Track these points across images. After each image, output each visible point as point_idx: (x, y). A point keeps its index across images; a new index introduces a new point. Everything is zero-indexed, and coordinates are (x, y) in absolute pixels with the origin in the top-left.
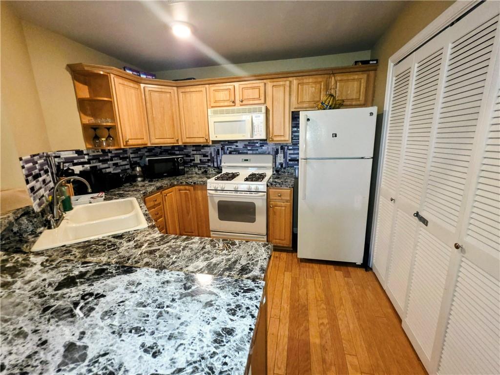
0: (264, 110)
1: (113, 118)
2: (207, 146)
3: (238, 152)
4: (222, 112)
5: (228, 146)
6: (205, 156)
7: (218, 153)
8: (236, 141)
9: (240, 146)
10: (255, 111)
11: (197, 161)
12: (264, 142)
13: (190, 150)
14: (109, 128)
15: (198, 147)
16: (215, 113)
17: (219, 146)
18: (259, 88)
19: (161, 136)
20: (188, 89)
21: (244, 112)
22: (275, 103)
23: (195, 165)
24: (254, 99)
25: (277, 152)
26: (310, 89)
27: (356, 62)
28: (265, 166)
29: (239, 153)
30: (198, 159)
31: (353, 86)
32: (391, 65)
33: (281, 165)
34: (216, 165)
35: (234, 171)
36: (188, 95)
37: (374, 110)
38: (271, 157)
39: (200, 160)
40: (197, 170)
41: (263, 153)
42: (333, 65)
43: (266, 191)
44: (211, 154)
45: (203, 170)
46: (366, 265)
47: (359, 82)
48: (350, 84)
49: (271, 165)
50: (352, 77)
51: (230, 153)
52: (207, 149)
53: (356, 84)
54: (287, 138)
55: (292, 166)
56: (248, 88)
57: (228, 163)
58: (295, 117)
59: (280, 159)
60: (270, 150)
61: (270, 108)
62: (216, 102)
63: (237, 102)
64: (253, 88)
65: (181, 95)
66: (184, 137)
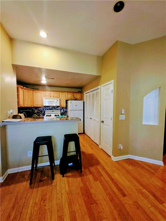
0: (59, 99)
2: (40, 107)
3: (50, 109)
4: (47, 99)
5: (47, 108)
6: (39, 110)
7: (43, 110)
8: (50, 106)
10: (57, 99)
16: (45, 99)
17: (44, 108)
18: (58, 94)
21: (54, 99)
22: (62, 98)
23: (35, 113)
24: (56, 96)
26: (69, 96)
27: (79, 91)
30: (36, 111)
32: (85, 94)
33: (62, 112)
34: (42, 113)
35: (50, 114)
36: (37, 93)
40: (36, 115)
42: (74, 91)
44: (41, 110)
45: (38, 115)
48: (78, 95)
49: (60, 113)
50: (78, 94)
53: (79, 96)
56: (55, 93)
57: (47, 112)
62: (45, 96)
63: (52, 96)
65: (34, 93)
66: (34, 104)
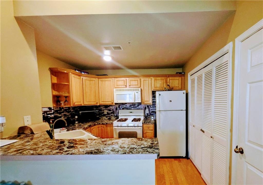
0: (140, 90)
1: (69, 92)
2: (111, 106)
4: (120, 90)
5: (122, 106)
6: (110, 110)
7: (117, 109)
8: (126, 103)
9: (128, 105)
10: (136, 90)
11: (106, 113)
12: (140, 104)
13: (102, 107)
14: (66, 97)
15: (106, 106)
16: (117, 90)
17: (117, 106)
18: (137, 80)
19: (89, 101)
20: (104, 79)
21: (131, 90)
22: (145, 87)
23: (104, 115)
24: (135, 85)
25: (145, 108)
26: (159, 83)
27: (177, 73)
28: (140, 114)
29: (127, 109)
30: (106, 112)
31: (176, 82)
32: (189, 76)
33: (148, 114)
34: (115, 115)
35: (125, 117)
36: (104, 82)
37: (185, 91)
38: (143, 111)
39: (107, 112)
40: (105, 117)
41: (139, 109)
42: (168, 73)
43: (142, 126)
44: (113, 109)
45: (108, 118)
46: (187, 157)
47: (178, 81)
48: (175, 81)
49: (143, 114)
50: (176, 78)
51: (123, 109)
52: (111, 107)
53: (177, 81)
54: (151, 102)
55: (153, 115)
56: (133, 80)
57: (122, 114)
58: (154, 93)
59: (147, 111)
60: (142, 107)
61: (143, 89)
62: (117, 85)
63: (128, 86)
64: (135, 80)
65: (100, 82)
66: (101, 101)
